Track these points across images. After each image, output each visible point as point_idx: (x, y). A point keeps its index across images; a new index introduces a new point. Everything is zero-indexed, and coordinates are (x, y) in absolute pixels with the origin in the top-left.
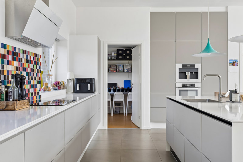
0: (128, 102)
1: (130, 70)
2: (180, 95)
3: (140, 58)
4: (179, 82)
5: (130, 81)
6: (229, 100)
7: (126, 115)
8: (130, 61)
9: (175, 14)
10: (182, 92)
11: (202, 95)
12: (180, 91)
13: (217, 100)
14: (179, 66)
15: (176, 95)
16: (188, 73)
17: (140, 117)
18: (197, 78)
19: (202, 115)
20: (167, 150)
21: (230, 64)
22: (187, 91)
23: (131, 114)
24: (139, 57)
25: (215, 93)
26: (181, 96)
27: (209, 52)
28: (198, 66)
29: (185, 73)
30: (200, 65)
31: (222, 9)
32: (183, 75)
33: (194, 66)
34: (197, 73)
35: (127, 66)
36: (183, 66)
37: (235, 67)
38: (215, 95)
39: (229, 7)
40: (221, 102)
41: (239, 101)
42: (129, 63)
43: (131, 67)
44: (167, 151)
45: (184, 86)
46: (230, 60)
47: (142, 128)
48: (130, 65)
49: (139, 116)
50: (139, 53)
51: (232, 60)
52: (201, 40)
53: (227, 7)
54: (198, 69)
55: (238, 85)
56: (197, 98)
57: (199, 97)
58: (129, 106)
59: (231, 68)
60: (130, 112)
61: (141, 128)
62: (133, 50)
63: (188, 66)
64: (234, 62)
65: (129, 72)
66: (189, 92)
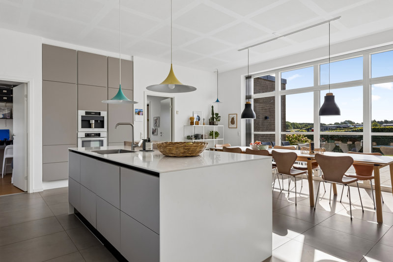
0: (6, 159)
1: (8, 116)
2: (83, 146)
3: (27, 100)
4: (82, 132)
5: (9, 130)
6: (142, 149)
7: (2, 177)
8: (8, 104)
9: (76, 53)
10: (85, 143)
11: (108, 145)
12: (83, 142)
13: (130, 150)
14: (82, 113)
15: (77, 147)
16: (93, 122)
17: (27, 178)
18: (103, 127)
19: (121, 168)
20: (69, 213)
21: (135, 113)
22: (90, 141)
23: (11, 174)
24: (25, 99)
25: (125, 142)
26: (84, 148)
27: (120, 99)
28: (104, 114)
29: (89, 121)
30: (106, 112)
31: (127, 57)
32: (86, 123)
33: (99, 114)
34: (102, 122)
35: (4, 110)
36: (87, 113)
37: (140, 116)
38: (125, 145)
39: (134, 57)
40: (134, 152)
41: (152, 149)
42: (6, 106)
43: (9, 112)
44: (69, 215)
45: (87, 135)
46: (136, 109)
47: (31, 191)
48: (8, 109)
49: (26, 175)
50: (25, 94)
51: (137, 109)
52: (107, 86)
53: (133, 57)
54: (104, 117)
55: (143, 134)
56: (102, 148)
57: (104, 148)
58: (6, 165)
59: (136, 117)
60: (9, 172)
61: (28, 192)
62: (14, 89)
63: (92, 113)
64: (139, 112)
65: (7, 118)
66: (92, 142)
